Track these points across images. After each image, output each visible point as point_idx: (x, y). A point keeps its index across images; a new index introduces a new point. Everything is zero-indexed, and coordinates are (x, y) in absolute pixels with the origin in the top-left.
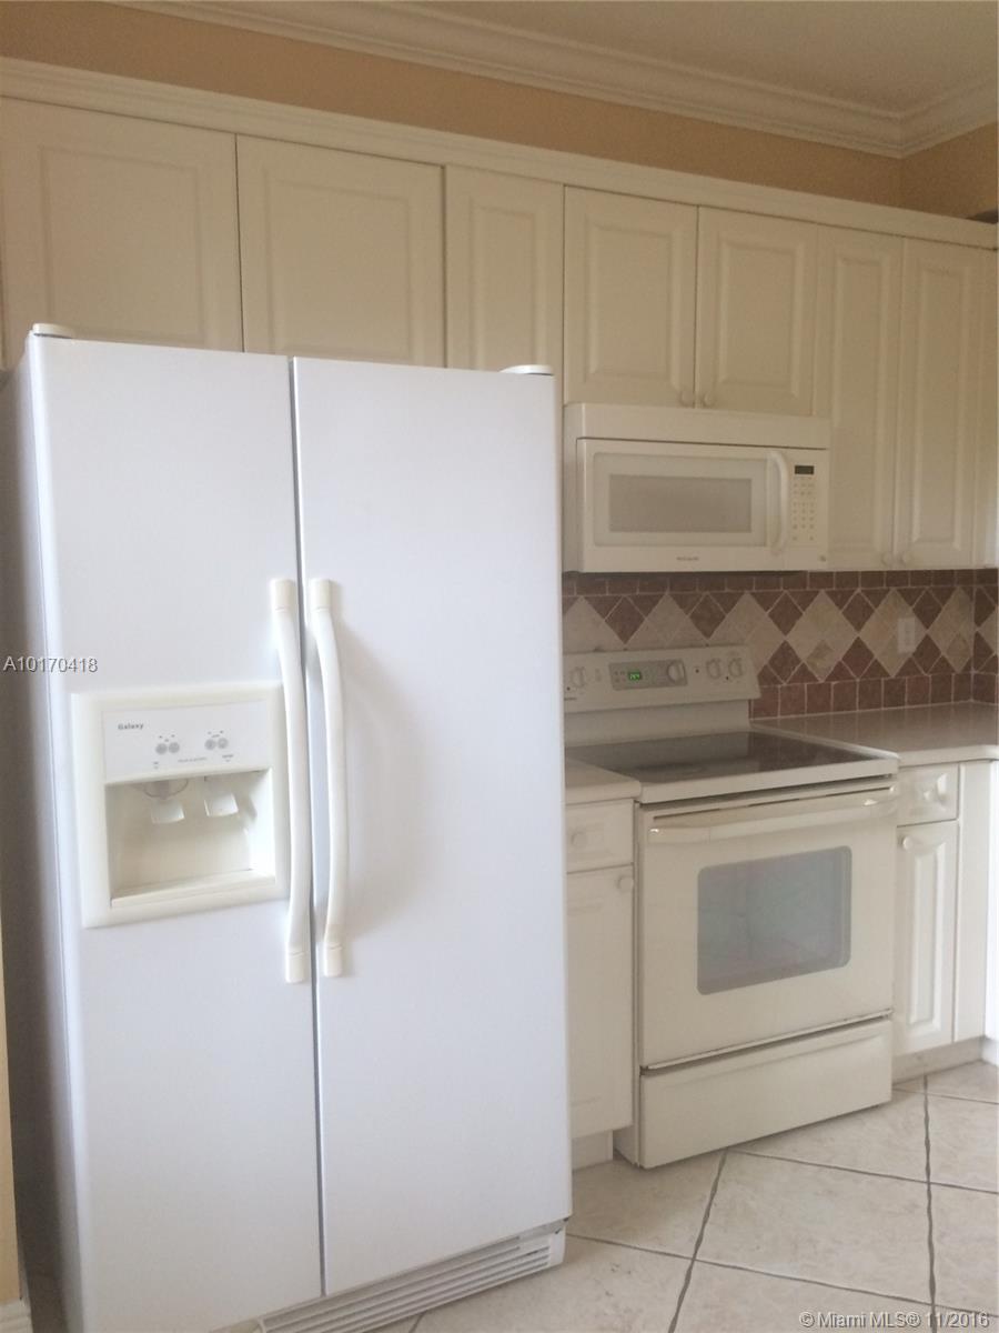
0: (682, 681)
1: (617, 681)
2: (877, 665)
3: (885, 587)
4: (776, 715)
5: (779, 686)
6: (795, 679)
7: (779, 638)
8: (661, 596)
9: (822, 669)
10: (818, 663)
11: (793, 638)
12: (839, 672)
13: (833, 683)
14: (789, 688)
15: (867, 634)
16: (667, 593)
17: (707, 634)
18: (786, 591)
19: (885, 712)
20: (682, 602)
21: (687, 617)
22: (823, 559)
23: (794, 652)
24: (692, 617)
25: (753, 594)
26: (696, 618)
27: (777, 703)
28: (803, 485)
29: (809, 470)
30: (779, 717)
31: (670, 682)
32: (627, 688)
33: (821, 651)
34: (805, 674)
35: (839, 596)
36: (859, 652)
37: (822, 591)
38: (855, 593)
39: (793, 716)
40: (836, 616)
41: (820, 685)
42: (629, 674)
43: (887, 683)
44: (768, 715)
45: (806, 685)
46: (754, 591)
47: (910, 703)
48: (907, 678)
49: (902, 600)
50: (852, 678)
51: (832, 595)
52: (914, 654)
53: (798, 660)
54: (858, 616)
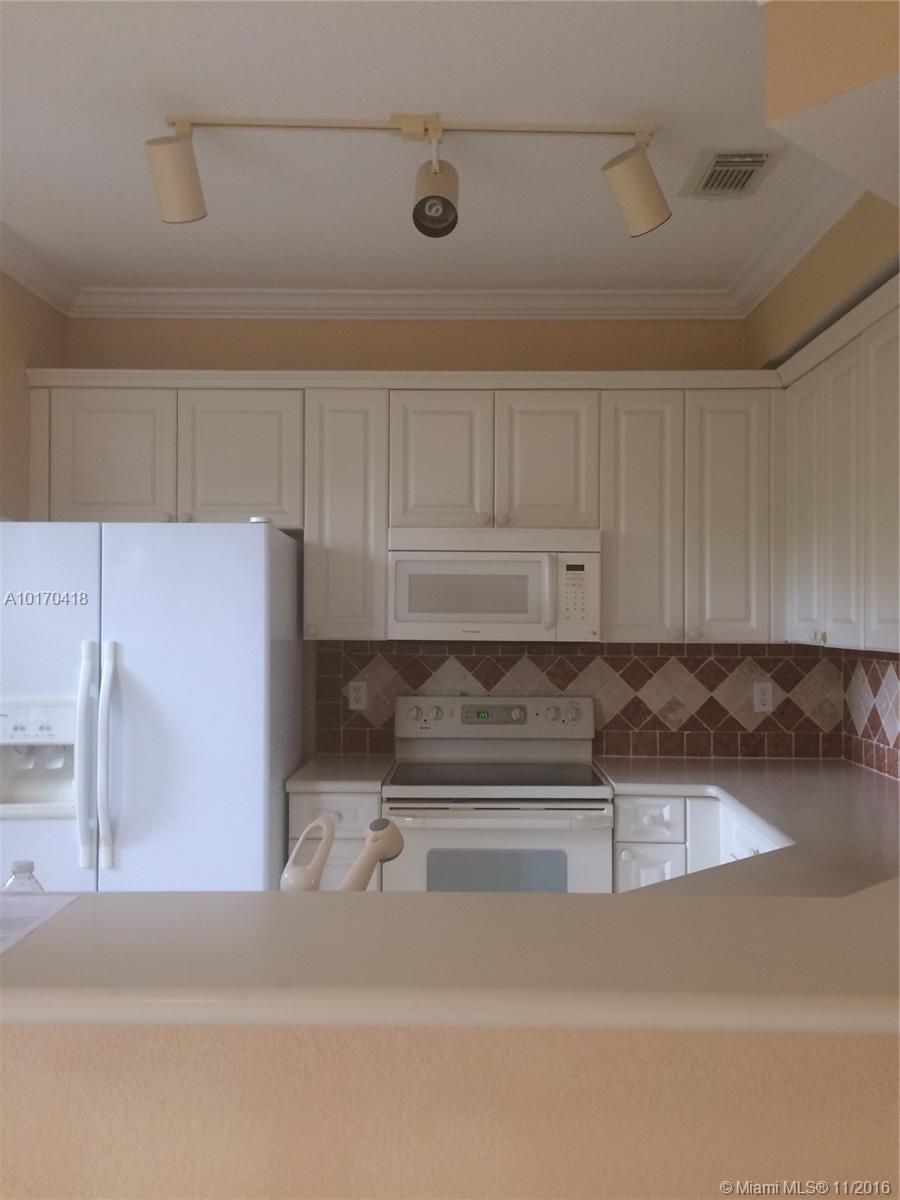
0: (522, 721)
1: (467, 717)
2: (733, 721)
3: (739, 656)
4: (628, 754)
5: (631, 732)
6: (646, 727)
7: (630, 694)
8: (519, 658)
9: (674, 722)
10: (671, 716)
11: (645, 694)
12: (691, 723)
13: (686, 733)
14: (640, 734)
15: (720, 694)
16: (526, 655)
17: (562, 688)
18: (636, 657)
19: (742, 761)
20: (538, 663)
21: (544, 674)
22: (595, 634)
23: (645, 705)
24: (547, 674)
25: (605, 659)
26: (551, 675)
27: (629, 745)
28: (574, 579)
29: (581, 568)
30: (631, 756)
31: (508, 721)
32: (472, 723)
33: (673, 706)
34: (656, 723)
35: (691, 663)
36: (712, 709)
37: (673, 658)
38: (707, 661)
39: (645, 757)
40: (688, 678)
41: (672, 734)
42: (478, 714)
43: (743, 736)
44: (620, 753)
45: (658, 732)
46: (605, 656)
47: (770, 754)
48: (766, 733)
49: (759, 667)
50: (707, 730)
51: (684, 662)
52: (773, 714)
53: (650, 713)
54: (711, 679)
